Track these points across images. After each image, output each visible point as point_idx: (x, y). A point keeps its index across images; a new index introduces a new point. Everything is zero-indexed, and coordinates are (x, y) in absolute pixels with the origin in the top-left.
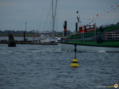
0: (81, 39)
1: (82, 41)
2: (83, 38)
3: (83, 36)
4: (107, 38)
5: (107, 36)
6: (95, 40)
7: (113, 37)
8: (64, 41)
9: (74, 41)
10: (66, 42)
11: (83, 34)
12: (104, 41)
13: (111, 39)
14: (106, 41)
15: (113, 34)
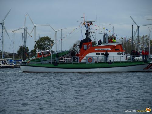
0: (41, 62)
1: (42, 64)
2: (42, 61)
3: (42, 60)
4: (61, 62)
5: (61, 60)
6: (52, 63)
7: (63, 61)
8: (26, 64)
9: (35, 64)
10: (28, 65)
11: (42, 59)
12: (59, 63)
13: (63, 63)
14: (60, 64)
15: (64, 59)
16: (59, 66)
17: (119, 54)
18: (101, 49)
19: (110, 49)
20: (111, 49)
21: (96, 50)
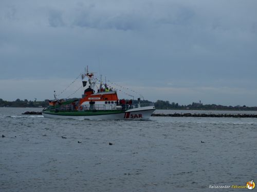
16: (59, 113)
17: (106, 103)
18: (93, 99)
19: (99, 98)
20: (101, 98)
21: (89, 99)
